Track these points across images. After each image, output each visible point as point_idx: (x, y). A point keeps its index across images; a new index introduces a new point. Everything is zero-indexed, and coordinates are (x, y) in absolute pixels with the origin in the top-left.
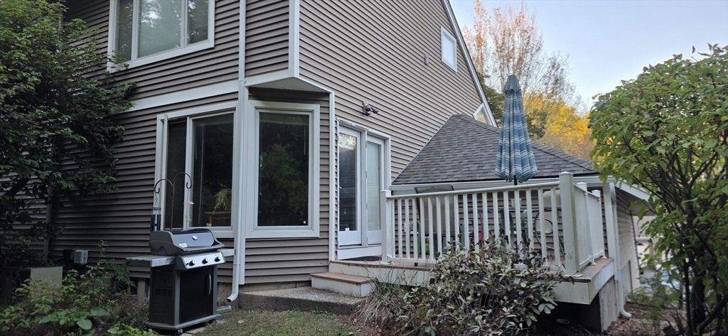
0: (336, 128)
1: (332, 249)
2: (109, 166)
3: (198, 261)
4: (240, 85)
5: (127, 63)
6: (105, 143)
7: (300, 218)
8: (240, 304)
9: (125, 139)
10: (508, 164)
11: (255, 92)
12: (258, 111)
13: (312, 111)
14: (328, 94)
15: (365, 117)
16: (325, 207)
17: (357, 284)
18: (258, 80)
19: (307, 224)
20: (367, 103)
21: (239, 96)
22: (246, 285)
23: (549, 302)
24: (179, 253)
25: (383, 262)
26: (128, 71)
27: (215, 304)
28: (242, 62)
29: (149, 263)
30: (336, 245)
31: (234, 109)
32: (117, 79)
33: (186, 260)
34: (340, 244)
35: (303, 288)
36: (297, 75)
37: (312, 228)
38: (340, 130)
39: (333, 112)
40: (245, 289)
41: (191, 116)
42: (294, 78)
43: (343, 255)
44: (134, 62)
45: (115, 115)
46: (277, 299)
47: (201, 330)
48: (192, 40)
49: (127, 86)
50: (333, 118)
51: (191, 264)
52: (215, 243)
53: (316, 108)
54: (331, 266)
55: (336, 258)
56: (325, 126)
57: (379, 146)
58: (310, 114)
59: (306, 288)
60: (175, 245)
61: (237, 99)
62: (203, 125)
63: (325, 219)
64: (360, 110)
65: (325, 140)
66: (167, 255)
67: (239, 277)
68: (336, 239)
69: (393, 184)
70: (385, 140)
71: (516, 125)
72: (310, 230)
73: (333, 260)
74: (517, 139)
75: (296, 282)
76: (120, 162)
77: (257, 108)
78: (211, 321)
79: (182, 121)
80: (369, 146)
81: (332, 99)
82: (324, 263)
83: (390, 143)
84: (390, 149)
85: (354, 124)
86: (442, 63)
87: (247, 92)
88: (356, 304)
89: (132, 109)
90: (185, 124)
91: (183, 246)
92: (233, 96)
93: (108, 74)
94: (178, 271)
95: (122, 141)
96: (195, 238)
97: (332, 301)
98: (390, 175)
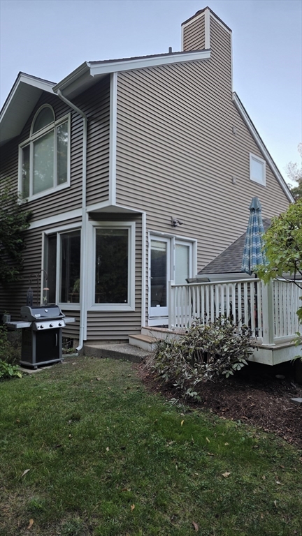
0: (147, 237)
1: (144, 319)
2: (19, 264)
3: (46, 326)
4: (82, 212)
5: (27, 198)
6: (16, 250)
7: (123, 298)
8: (84, 352)
9: (28, 246)
10: (247, 262)
11: (93, 216)
12: (95, 228)
13: (130, 227)
14: (141, 214)
15: (174, 228)
16: (138, 291)
17: (150, 343)
18: (94, 208)
19: (127, 302)
20: (175, 217)
21: (83, 218)
22: (87, 341)
23: (242, 362)
24: (34, 321)
25: (169, 330)
26: (28, 204)
27: (61, 352)
28: (84, 196)
29: (15, 326)
30: (147, 317)
31: (80, 227)
32: (23, 209)
33: (38, 325)
34: (150, 316)
35: (123, 344)
36: (114, 203)
37: (130, 305)
38: (150, 238)
39: (144, 226)
40: (88, 343)
41: (59, 232)
42: (112, 206)
43: (151, 323)
44: (31, 198)
45: (22, 232)
46: (103, 351)
47: (49, 367)
48: (59, 183)
49: (27, 214)
50: (144, 230)
51: (41, 327)
52: (61, 314)
53: (133, 224)
54: (143, 330)
55: (147, 326)
56: (139, 236)
57: (188, 247)
58: (129, 229)
59: (126, 344)
60: (32, 315)
61: (81, 221)
62: (69, 237)
63: (138, 299)
64: (170, 223)
65: (139, 245)
66: (29, 321)
67: (83, 336)
68: (147, 312)
69: (198, 274)
70: (193, 243)
71: (254, 234)
72: (130, 306)
73: (144, 326)
74: (254, 245)
75: (120, 340)
76: (25, 261)
77: (94, 226)
78: (58, 362)
79: (55, 234)
80: (178, 248)
81: (144, 217)
82: (138, 328)
83: (196, 244)
84: (196, 248)
85: (163, 233)
86: (251, 181)
87: (87, 215)
88: (146, 357)
89: (30, 228)
90: (56, 237)
91: (37, 316)
92: (79, 219)
93: (18, 206)
94: (34, 331)
95: (26, 248)
96: (46, 311)
97: (132, 354)
98: (196, 267)
